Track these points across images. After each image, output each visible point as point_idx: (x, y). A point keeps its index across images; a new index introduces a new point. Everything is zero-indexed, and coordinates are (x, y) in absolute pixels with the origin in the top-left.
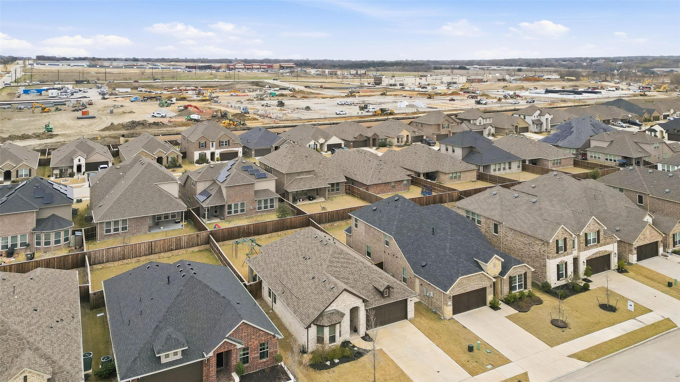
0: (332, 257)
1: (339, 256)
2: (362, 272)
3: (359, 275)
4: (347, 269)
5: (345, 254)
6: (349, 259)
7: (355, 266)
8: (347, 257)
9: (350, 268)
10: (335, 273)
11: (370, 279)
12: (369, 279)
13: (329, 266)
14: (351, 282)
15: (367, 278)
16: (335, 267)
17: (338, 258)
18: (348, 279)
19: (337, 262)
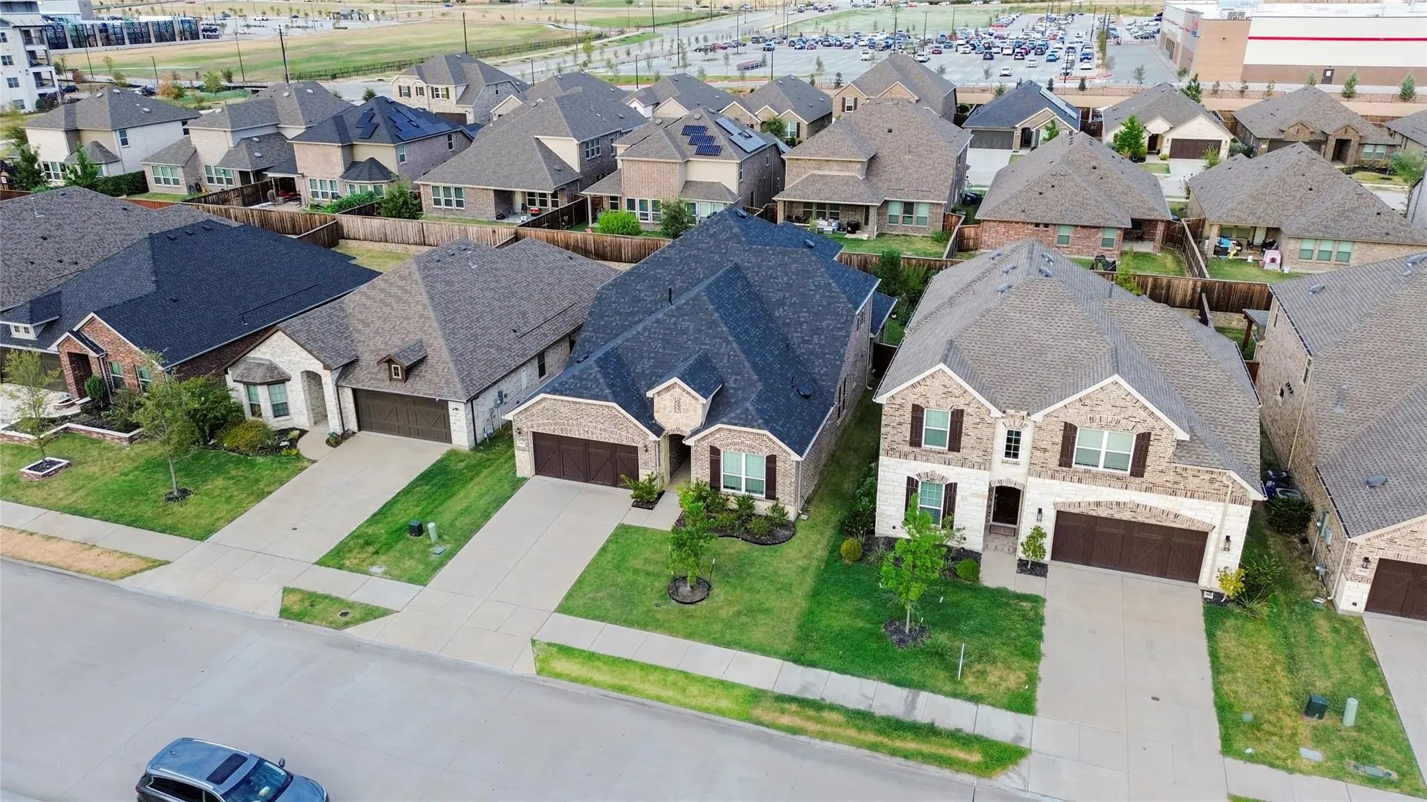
0: (383, 279)
1: (398, 281)
2: (405, 322)
3: (394, 327)
6: (408, 292)
7: (407, 308)
8: (409, 288)
10: (357, 307)
13: (361, 292)
17: (392, 284)
18: (367, 325)
19: (382, 290)
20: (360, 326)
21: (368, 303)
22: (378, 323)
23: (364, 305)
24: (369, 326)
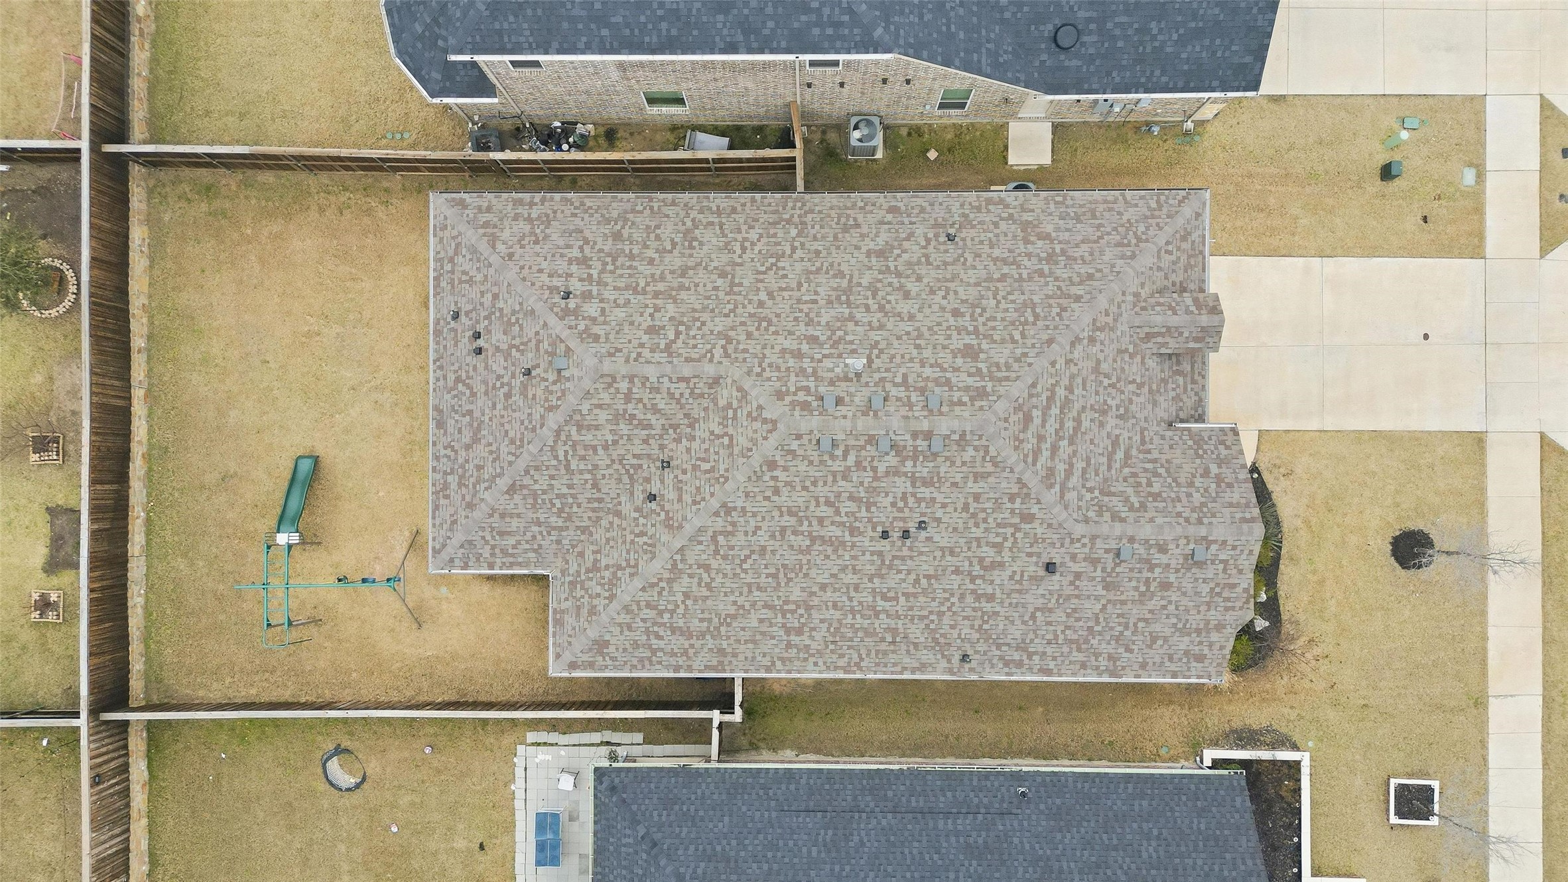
0: (1034, 463)
1: (1032, 428)
2: (1105, 367)
3: (1112, 386)
4: (1086, 424)
5: (1031, 396)
6: (1053, 393)
7: (1079, 380)
8: (1044, 397)
9: (1084, 408)
10: (1088, 485)
11: (1131, 350)
12: (1132, 356)
13: (1062, 497)
14: (1126, 435)
15: (1127, 358)
16: (1069, 473)
17: (1041, 438)
18: (1115, 443)
19: (1054, 449)
20: (1120, 455)
21: (1079, 465)
22: (1111, 421)
23: (1084, 471)
24: (1117, 436)
